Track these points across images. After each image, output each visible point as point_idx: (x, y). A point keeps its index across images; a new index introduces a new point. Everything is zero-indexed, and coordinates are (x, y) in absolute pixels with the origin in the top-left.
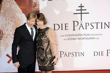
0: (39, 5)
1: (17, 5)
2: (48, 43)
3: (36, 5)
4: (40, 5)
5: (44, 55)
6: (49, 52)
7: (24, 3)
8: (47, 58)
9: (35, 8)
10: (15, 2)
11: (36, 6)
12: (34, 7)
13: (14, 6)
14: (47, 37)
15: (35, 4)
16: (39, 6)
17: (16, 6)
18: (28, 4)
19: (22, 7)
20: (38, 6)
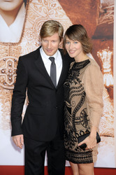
0: (113, 9)
1: (62, 10)
2: (81, 96)
3: (106, 10)
4: (115, 11)
5: (71, 124)
6: (82, 119)
7: (79, 6)
8: (75, 132)
9: (104, 18)
10: (58, 5)
11: (106, 12)
12: (101, 14)
13: (55, 12)
14: (80, 81)
15: (103, 7)
16: (113, 13)
17: (59, 13)
18: (87, 7)
19: (73, 16)
20: (111, 12)
